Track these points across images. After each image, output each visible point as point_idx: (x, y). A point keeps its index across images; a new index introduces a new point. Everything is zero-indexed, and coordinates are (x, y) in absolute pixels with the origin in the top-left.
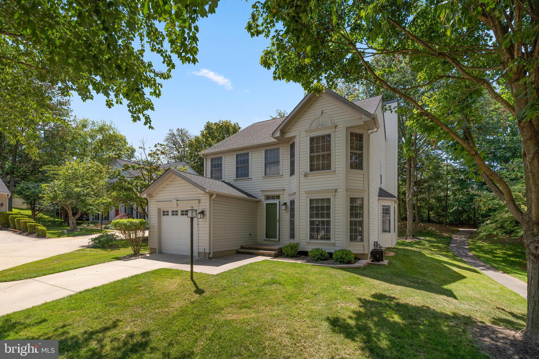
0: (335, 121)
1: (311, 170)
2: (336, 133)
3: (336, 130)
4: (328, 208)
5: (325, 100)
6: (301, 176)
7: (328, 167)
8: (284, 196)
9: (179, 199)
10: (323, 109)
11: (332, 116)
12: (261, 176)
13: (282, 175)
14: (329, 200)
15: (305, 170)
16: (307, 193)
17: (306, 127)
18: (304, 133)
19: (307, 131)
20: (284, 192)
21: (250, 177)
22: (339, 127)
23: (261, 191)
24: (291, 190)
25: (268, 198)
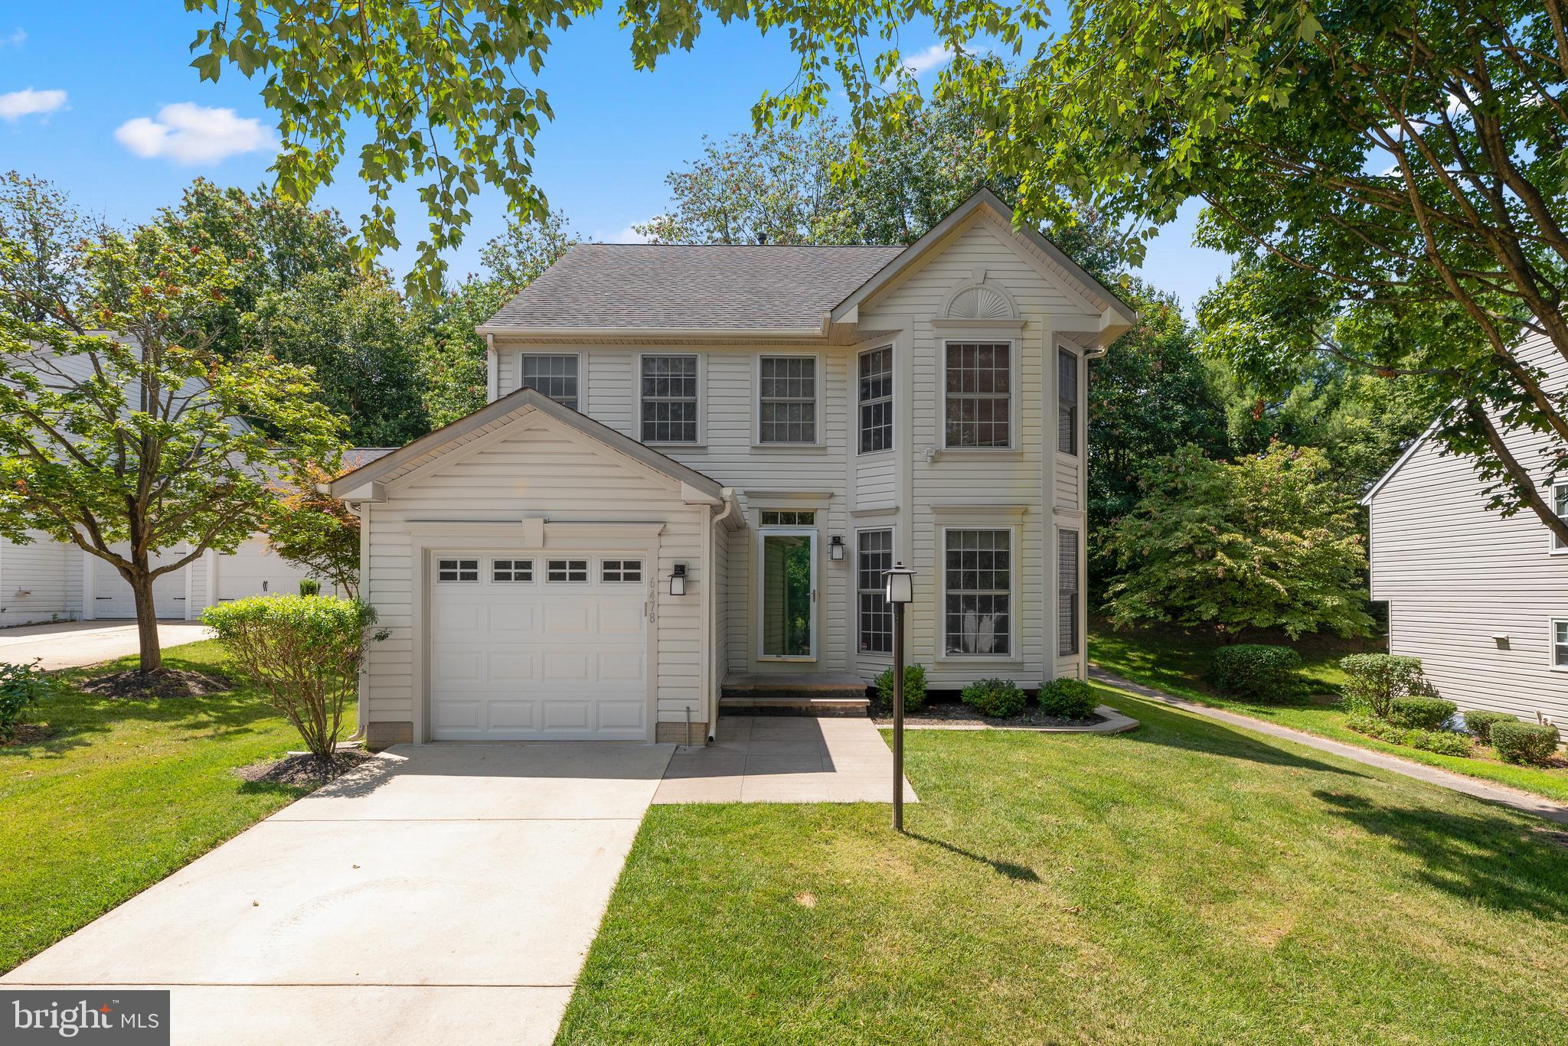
0: (1023, 309)
1: (952, 441)
2: (1026, 344)
3: (1026, 335)
4: (1003, 559)
5: (992, 241)
6: (917, 457)
7: (1001, 438)
8: (831, 516)
9: (552, 516)
10: (990, 266)
11: (1015, 292)
12: (747, 442)
13: (825, 448)
14: (1004, 535)
15: (932, 439)
16: (937, 510)
17: (935, 309)
18: (929, 326)
19: (938, 323)
20: (832, 501)
21: (700, 441)
22: (1032, 326)
23: (746, 493)
24: (860, 499)
25: (769, 518)
